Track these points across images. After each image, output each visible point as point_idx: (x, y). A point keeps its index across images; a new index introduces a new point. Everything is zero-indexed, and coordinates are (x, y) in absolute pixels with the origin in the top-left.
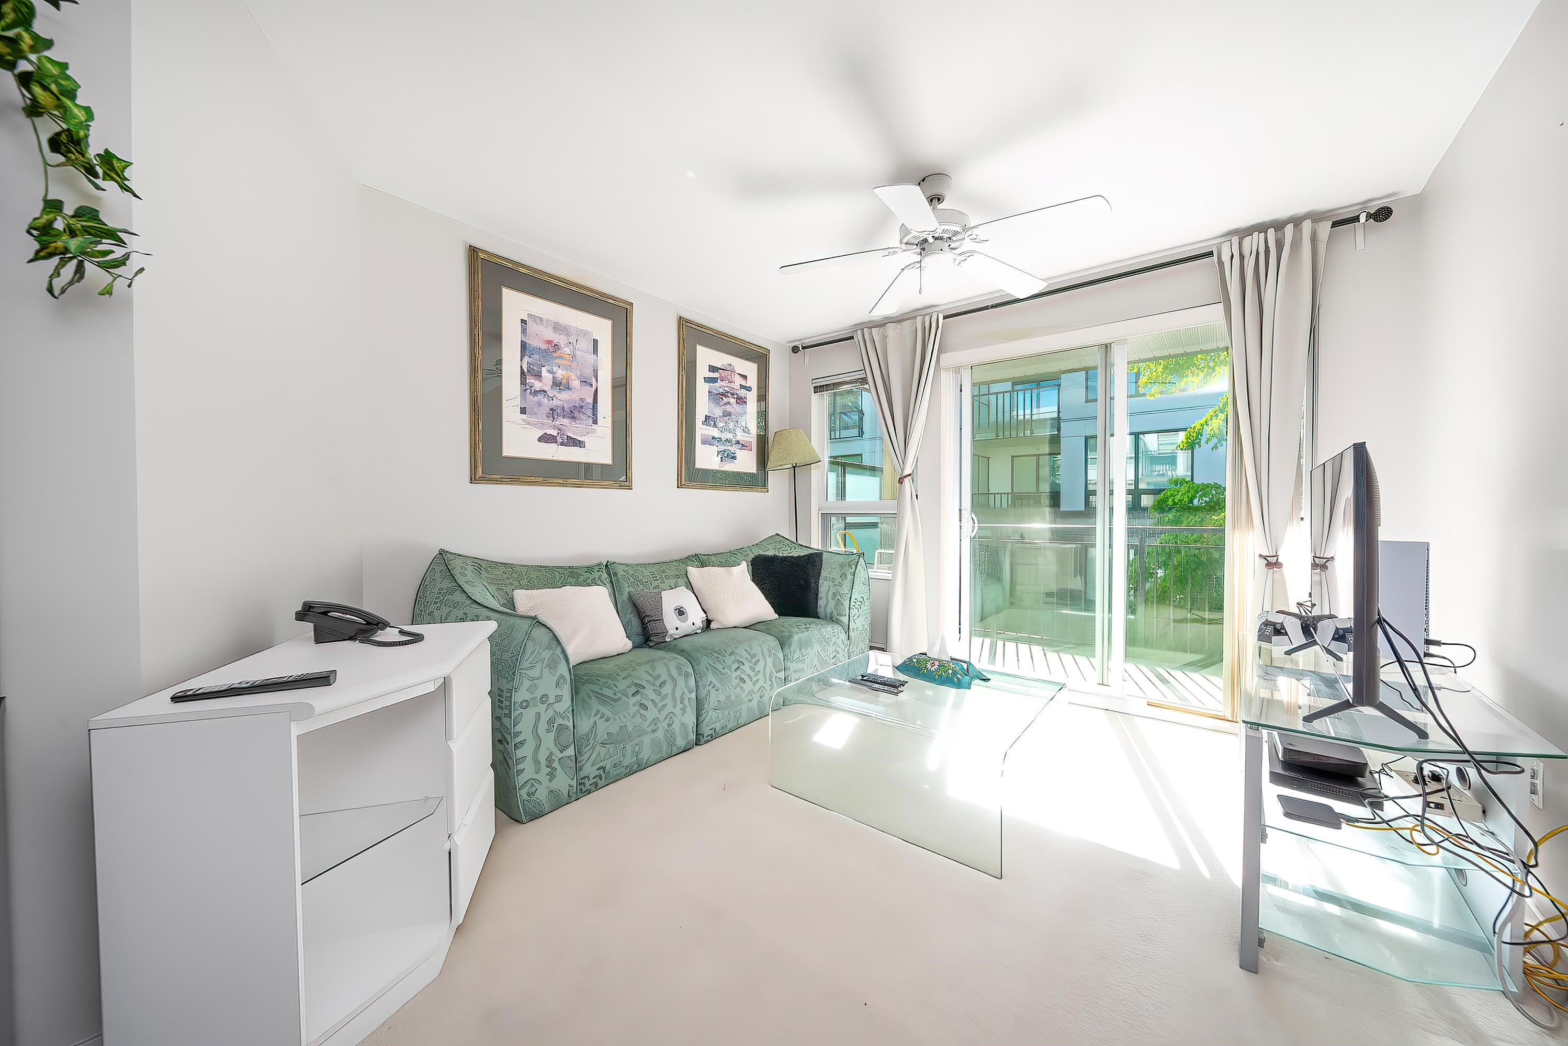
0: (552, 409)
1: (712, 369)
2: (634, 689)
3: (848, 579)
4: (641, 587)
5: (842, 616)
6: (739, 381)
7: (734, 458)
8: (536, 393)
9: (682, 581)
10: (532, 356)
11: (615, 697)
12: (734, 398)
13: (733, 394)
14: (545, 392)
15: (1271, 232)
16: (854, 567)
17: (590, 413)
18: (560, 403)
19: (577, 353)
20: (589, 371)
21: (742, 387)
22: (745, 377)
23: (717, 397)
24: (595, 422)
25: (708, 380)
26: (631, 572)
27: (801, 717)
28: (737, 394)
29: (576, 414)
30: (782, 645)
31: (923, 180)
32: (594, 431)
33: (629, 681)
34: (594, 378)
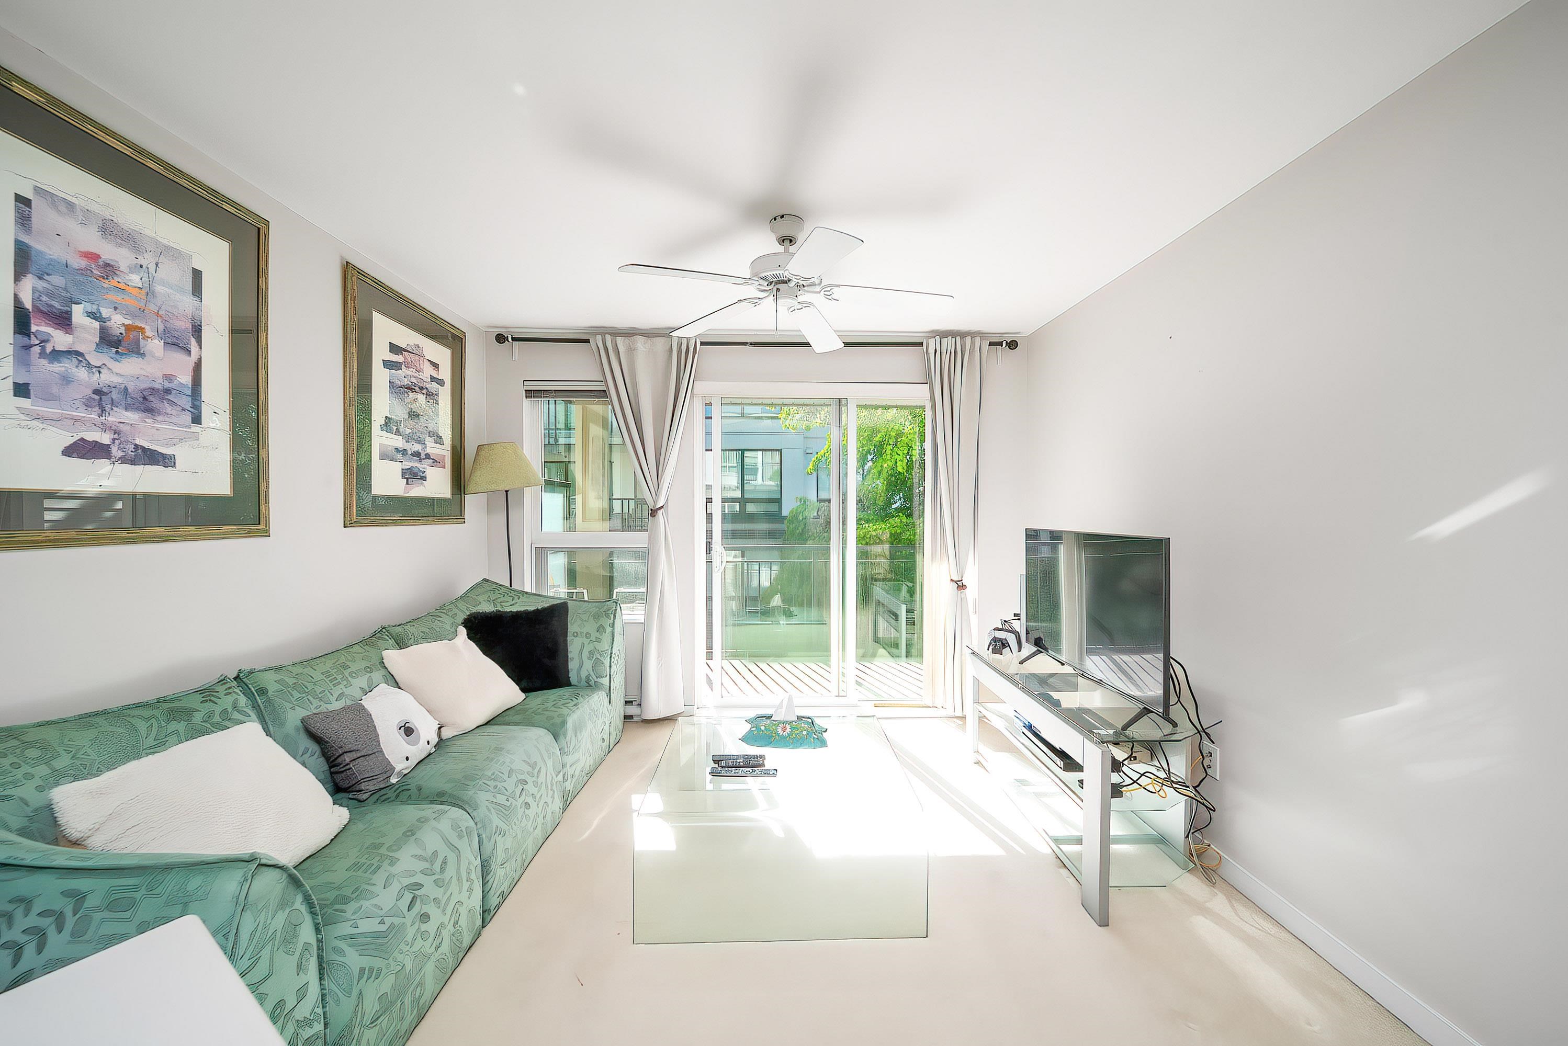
0: (97, 392)
1: (394, 349)
2: (408, 897)
3: (607, 632)
4: (316, 703)
5: (602, 677)
6: (429, 371)
7: (424, 479)
8: (56, 355)
9: (377, 675)
10: (46, 277)
11: (383, 928)
12: (423, 394)
13: (421, 388)
14: (81, 355)
15: (958, 338)
16: (612, 616)
17: (186, 402)
18: (116, 380)
19: (158, 288)
20: (184, 325)
21: (433, 379)
22: (435, 366)
23: (399, 390)
24: (197, 420)
25: (388, 364)
26: (291, 681)
27: (595, 823)
28: (427, 389)
29: (155, 403)
30: (556, 737)
31: (782, 217)
32: (196, 436)
33: (396, 887)
34: (193, 341)
